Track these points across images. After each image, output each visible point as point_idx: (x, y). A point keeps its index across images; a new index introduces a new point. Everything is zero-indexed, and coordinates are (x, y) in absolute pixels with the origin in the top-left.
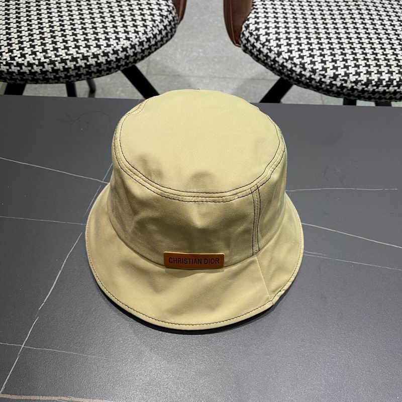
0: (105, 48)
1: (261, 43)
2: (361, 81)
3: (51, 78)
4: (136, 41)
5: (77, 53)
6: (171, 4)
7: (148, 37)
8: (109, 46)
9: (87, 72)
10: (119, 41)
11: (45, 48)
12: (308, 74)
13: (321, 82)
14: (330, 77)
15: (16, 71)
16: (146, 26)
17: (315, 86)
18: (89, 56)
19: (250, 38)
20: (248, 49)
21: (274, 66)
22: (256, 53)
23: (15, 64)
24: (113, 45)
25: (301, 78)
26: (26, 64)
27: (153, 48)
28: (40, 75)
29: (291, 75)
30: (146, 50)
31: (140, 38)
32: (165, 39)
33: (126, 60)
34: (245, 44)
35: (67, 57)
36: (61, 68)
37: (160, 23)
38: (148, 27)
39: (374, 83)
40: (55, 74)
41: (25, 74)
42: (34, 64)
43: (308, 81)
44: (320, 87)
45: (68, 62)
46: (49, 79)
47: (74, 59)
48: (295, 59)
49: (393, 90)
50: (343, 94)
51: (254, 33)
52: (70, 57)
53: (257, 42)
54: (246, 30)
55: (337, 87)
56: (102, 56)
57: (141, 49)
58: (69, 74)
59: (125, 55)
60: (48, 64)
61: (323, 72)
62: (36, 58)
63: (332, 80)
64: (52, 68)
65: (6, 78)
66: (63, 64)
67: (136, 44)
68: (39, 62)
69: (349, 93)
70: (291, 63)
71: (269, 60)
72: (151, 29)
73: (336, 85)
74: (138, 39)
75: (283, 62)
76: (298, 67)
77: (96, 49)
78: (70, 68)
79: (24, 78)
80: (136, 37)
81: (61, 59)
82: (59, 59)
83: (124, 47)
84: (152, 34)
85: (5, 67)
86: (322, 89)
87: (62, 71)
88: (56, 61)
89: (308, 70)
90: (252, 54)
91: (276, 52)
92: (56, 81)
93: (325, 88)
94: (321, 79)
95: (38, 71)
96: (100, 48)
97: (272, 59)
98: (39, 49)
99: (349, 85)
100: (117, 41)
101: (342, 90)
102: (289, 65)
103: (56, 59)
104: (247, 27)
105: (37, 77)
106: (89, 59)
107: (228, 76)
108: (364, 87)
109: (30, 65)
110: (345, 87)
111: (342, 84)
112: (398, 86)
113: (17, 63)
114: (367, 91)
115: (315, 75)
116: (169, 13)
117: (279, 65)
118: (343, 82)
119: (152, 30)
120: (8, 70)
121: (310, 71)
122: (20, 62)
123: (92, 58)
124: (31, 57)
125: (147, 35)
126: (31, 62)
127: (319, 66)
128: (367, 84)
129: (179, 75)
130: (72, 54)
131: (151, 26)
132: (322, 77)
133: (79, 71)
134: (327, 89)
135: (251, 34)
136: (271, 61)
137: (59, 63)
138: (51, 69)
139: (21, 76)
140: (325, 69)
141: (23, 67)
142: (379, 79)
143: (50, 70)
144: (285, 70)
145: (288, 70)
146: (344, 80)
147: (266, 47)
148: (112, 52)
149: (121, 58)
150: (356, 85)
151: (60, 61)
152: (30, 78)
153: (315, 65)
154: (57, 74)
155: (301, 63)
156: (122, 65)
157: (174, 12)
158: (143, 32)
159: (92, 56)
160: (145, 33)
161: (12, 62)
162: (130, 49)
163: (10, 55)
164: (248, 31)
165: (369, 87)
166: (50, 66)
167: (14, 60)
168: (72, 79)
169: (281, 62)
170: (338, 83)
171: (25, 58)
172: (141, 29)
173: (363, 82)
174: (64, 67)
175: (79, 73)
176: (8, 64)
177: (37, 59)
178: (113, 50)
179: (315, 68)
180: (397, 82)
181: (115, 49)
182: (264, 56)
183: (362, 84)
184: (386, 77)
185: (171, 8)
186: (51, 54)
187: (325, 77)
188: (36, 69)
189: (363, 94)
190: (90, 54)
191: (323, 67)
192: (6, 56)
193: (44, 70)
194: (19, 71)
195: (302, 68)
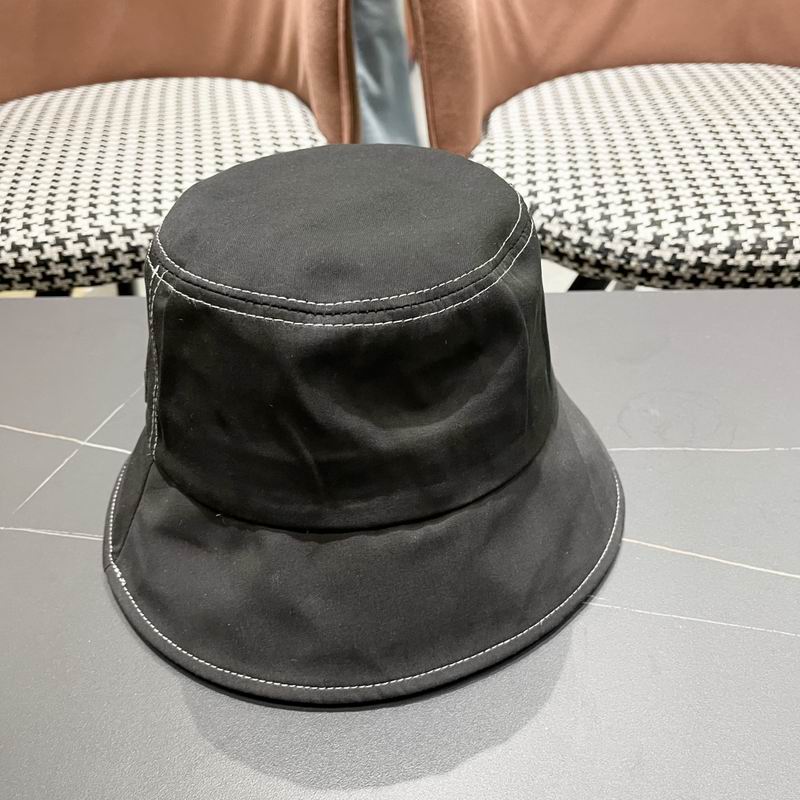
2: (716, 245)
5: (113, 223)
9: (132, 261)
11: (51, 218)
12: (596, 241)
13: (627, 256)
14: (646, 243)
17: (615, 266)
18: (136, 229)
25: (583, 252)
28: (37, 269)
29: (561, 250)
35: (91, 231)
36: (78, 253)
39: (747, 247)
40: (65, 266)
41: (7, 269)
42: (24, 246)
43: (599, 256)
44: (627, 267)
45: (92, 240)
47: (105, 236)
48: (566, 214)
49: (796, 262)
50: (681, 277)
52: (96, 232)
55: (666, 264)
58: (94, 266)
60: (52, 246)
61: (630, 234)
62: (30, 235)
63: (651, 247)
64: (60, 254)
66: (82, 245)
68: (35, 244)
69: (693, 276)
70: (561, 223)
73: (660, 258)
75: (543, 224)
76: (574, 228)
78: (97, 253)
79: (5, 276)
81: (79, 236)
82: (74, 235)
86: (632, 270)
87: (79, 260)
88: (69, 239)
89: (595, 234)
93: (638, 270)
94: (626, 248)
99: (691, 257)
101: (677, 269)
102: (555, 228)
103: (68, 235)
105: (31, 272)
106: (136, 234)
108: (726, 257)
109: (16, 248)
110: (681, 262)
111: (674, 255)
114: (732, 267)
115: (611, 240)
118: (676, 250)
121: (601, 235)
123: (142, 233)
124: (21, 233)
126: (18, 243)
127: (619, 223)
128: (731, 251)
130: (102, 226)
132: (628, 243)
133: (115, 258)
134: (644, 270)
137: (74, 243)
140: (633, 228)
142: (759, 239)
143: (56, 258)
144: (548, 240)
145: (554, 239)
146: (676, 246)
150: (707, 254)
151: (76, 239)
152: (17, 277)
153: (610, 220)
154: (70, 264)
155: (580, 222)
165: (738, 258)
166: (55, 249)
170: (666, 254)
173: (722, 248)
174: (83, 251)
175: (116, 263)
177: (32, 237)
179: (610, 227)
183: (720, 252)
184: (774, 233)
186: (60, 228)
187: (634, 243)
188: (29, 256)
189: (727, 274)
190: (139, 225)
191: (628, 224)
193: (43, 257)
195: (583, 230)
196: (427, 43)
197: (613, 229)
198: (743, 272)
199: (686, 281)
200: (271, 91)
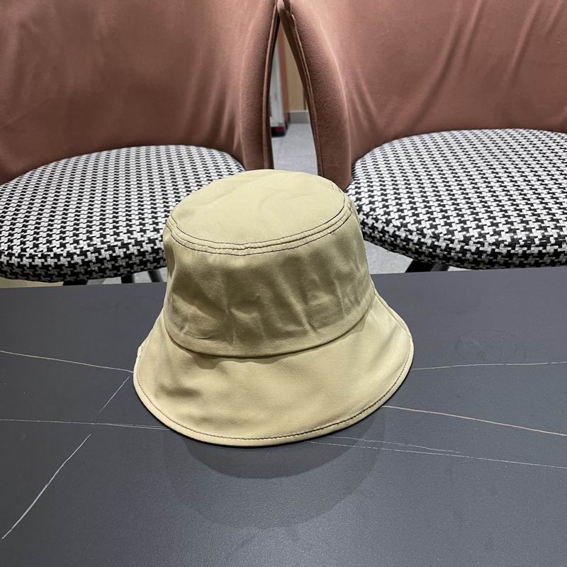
1: (364, 214)
2: (503, 241)
3: (94, 271)
5: (129, 238)
9: (141, 260)
11: (91, 236)
12: (429, 241)
13: (448, 249)
14: (459, 241)
15: (53, 264)
17: (441, 256)
18: (144, 241)
21: (383, 238)
23: (52, 255)
25: (421, 248)
26: (65, 255)
28: (82, 268)
29: (407, 247)
35: (116, 243)
36: (108, 257)
39: (522, 243)
40: (99, 265)
41: (63, 267)
42: (75, 253)
43: (431, 250)
44: (448, 256)
45: (117, 248)
47: (125, 246)
48: (409, 225)
49: (552, 251)
50: (483, 262)
52: (119, 243)
55: (472, 253)
58: (117, 265)
60: (92, 253)
61: (450, 236)
62: (78, 247)
63: (463, 244)
64: (97, 257)
65: (41, 274)
66: (111, 252)
68: (81, 252)
69: (490, 260)
70: (405, 230)
71: (376, 232)
73: (470, 250)
75: (395, 231)
76: (414, 233)
77: (152, 233)
78: (119, 256)
79: (62, 272)
81: (109, 246)
82: (105, 246)
85: (40, 260)
86: (452, 258)
87: (108, 261)
88: (102, 248)
89: (428, 236)
91: (384, 221)
92: (101, 274)
93: (456, 257)
94: (447, 245)
95: (80, 261)
96: (158, 232)
97: (380, 230)
98: (83, 237)
99: (488, 249)
101: (480, 257)
102: (402, 234)
103: (102, 246)
106: (144, 244)
108: (510, 249)
109: (70, 255)
110: (483, 252)
111: (478, 248)
112: (559, 243)
113: (55, 254)
114: (514, 254)
115: (438, 241)
117: (390, 236)
118: (479, 245)
120: (43, 263)
121: (431, 237)
122: (58, 253)
123: (147, 243)
124: (72, 246)
126: (71, 252)
127: (442, 230)
128: (513, 243)
130: (123, 240)
132: (449, 242)
133: (131, 259)
134: (459, 258)
137: (106, 251)
139: (58, 270)
140: (452, 233)
141: (62, 258)
142: (528, 237)
143: (94, 260)
144: (399, 241)
145: (402, 240)
146: (479, 243)
147: (371, 217)
150: (498, 247)
151: (107, 248)
152: (69, 273)
153: (436, 228)
154: (103, 264)
155: (418, 229)
159: (148, 241)
161: (49, 253)
163: (48, 246)
165: (517, 249)
166: (93, 255)
167: (52, 251)
169: (391, 231)
170: (472, 247)
171: (65, 247)
173: (507, 243)
174: (111, 255)
175: (131, 262)
176: (44, 257)
177: (80, 248)
179: (437, 232)
180: (555, 239)
182: (369, 228)
183: (506, 246)
184: (538, 234)
186: (97, 241)
187: (452, 242)
188: (77, 259)
189: (511, 259)
190: (145, 239)
191: (448, 230)
192: (43, 248)
193: (86, 260)
194: (55, 263)
195: (420, 234)
196: (319, 126)
197: (439, 234)
198: (520, 257)
199: (485, 264)
200: (215, 152)
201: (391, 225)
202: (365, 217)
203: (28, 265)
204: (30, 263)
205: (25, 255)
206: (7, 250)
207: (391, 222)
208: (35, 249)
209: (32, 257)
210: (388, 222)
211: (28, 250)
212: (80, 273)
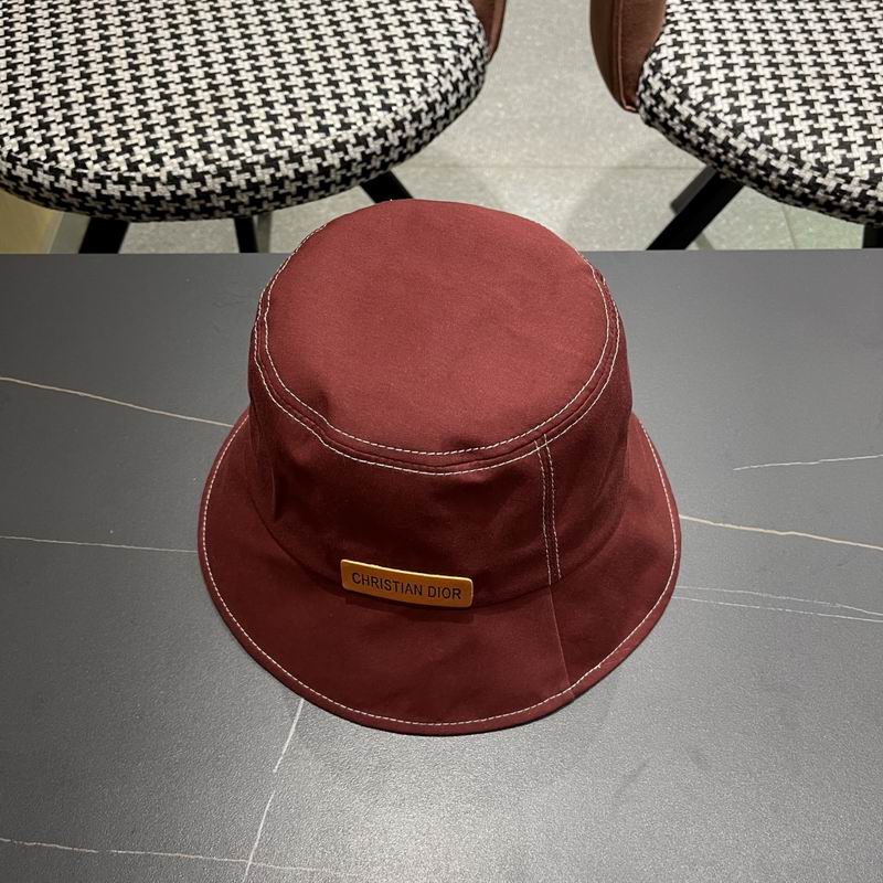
0: (339, 133)
1: (691, 106)
3: (219, 208)
4: (404, 112)
5: (278, 147)
6: (475, 20)
7: (430, 100)
8: (345, 126)
9: (299, 188)
10: (368, 113)
11: (205, 140)
12: (806, 175)
13: (839, 193)
14: (862, 182)
15: (142, 195)
16: (424, 76)
17: (822, 201)
18: (304, 153)
19: (663, 94)
20: (659, 118)
21: (723, 158)
22: (678, 129)
23: (139, 179)
24: (355, 124)
25: (790, 184)
26: (164, 179)
27: (440, 125)
28: (196, 202)
29: (765, 178)
30: (425, 131)
31: (413, 103)
32: (464, 102)
33: (382, 157)
34: (652, 106)
35: (255, 158)
36: (243, 184)
37: (454, 65)
38: (429, 77)
40: (227, 198)
41: (162, 202)
42: (183, 177)
43: (807, 191)
44: (835, 203)
45: (258, 168)
46: (214, 208)
47: (272, 163)
48: (775, 140)
51: (674, 81)
52: (261, 158)
53: (681, 103)
54: (654, 74)
56: (332, 152)
57: (417, 129)
58: (258, 197)
59: (383, 146)
60: (214, 177)
61: (846, 170)
62: (187, 163)
63: (866, 187)
64: (223, 185)
66: (247, 175)
67: (405, 119)
68: (194, 173)
70: (767, 150)
71: (711, 144)
72: (436, 81)
73: (875, 198)
74: (409, 107)
75: (747, 149)
76: (784, 158)
77: (318, 136)
78: (263, 183)
79: (159, 209)
80: (405, 103)
81: (243, 163)
82: (237, 163)
83: (380, 126)
84: (439, 91)
85: (116, 187)
86: (840, 208)
87: (243, 191)
88: (232, 168)
89: (807, 166)
90: (667, 129)
91: (730, 125)
93: (848, 207)
94: (839, 185)
95: (192, 192)
96: (328, 134)
97: (719, 142)
98: (190, 141)
100: (364, 114)
102: (761, 155)
103: (231, 163)
104: (657, 67)
105: (189, 205)
106: (305, 159)
107: (566, 163)
109: (173, 180)
113: (145, 177)
115: (824, 176)
116: (471, 40)
117: (736, 156)
119: (439, 83)
120: (123, 193)
121: (812, 168)
122: (150, 175)
123: (310, 157)
124: (175, 161)
125: (429, 95)
126: (175, 174)
127: (834, 156)
129: (455, 165)
130: (267, 150)
131: (436, 74)
132: (843, 181)
134: (853, 208)
135: (667, 84)
136: (717, 145)
137: (239, 172)
138: (219, 187)
139: (153, 206)
140: (848, 163)
141: (158, 186)
143: (218, 189)
144: (752, 167)
145: (758, 167)
147: (704, 114)
148: (353, 141)
149: (374, 153)
151: (240, 168)
152: (172, 210)
153: (824, 152)
154: (233, 196)
155: (791, 150)
156: (374, 168)
157: (481, 38)
158: (419, 89)
159: (311, 153)
160: (424, 91)
161: (133, 174)
162: (394, 131)
163: (127, 160)
164: (658, 75)
166: (217, 180)
167: (137, 170)
168: (265, 206)
169: (741, 148)
171: (162, 165)
172: (414, 83)
174: (248, 181)
175: (282, 191)
176: (123, 180)
177: (190, 167)
178: (356, 135)
179: (824, 160)
181: (360, 134)
182: (699, 134)
185: (475, 29)
186: (220, 153)
187: (849, 180)
188: (187, 188)
190: (306, 148)
191: (844, 158)
192: (119, 162)
193: (204, 189)
194: (147, 194)
195: (794, 161)
197: (828, 163)
201: (743, 136)
202: (693, 112)
203: (94, 194)
204: (98, 191)
205: (85, 175)
206: (45, 162)
207: (742, 130)
208: (104, 163)
209: (100, 179)
210: (737, 129)
211: (89, 164)
212: (192, 210)
